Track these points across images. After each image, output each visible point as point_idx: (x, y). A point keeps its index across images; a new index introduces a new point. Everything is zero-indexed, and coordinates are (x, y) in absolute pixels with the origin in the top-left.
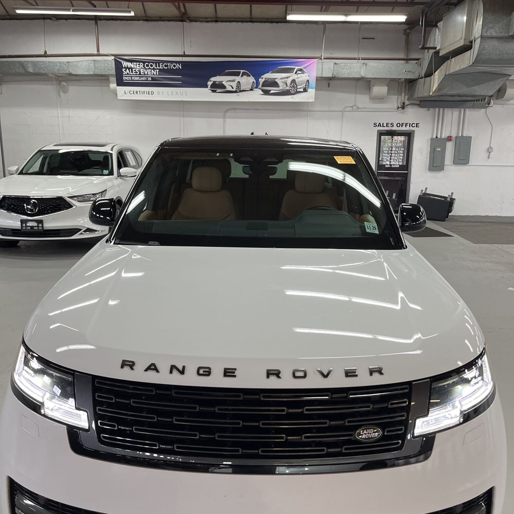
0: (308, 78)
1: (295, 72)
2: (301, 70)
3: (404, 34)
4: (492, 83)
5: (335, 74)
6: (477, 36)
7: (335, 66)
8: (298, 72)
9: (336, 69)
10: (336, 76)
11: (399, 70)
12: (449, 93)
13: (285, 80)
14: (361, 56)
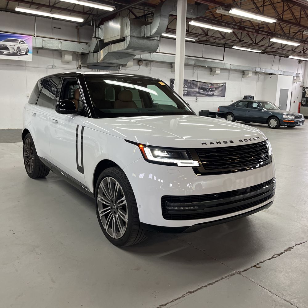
0: (27, 47)
1: (19, 42)
2: (23, 41)
3: (76, 28)
4: (127, 58)
5: (44, 46)
6: (127, 35)
7: (43, 41)
8: (21, 43)
9: (44, 43)
10: (45, 47)
11: (79, 48)
12: (107, 62)
13: (13, 46)
14: (57, 38)
